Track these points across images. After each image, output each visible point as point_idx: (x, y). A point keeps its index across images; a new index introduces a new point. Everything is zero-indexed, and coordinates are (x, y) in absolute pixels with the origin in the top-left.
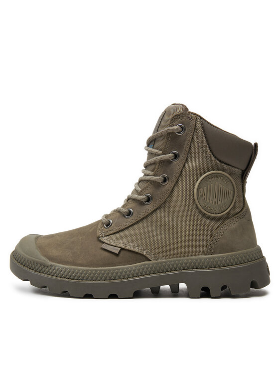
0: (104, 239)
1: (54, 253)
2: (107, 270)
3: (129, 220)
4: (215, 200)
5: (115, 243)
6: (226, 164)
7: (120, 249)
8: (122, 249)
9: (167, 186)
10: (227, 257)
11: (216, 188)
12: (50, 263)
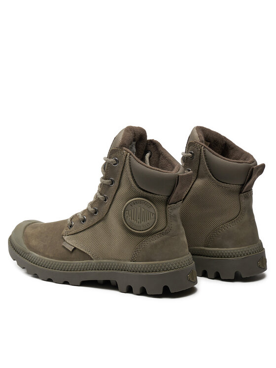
0: (65, 238)
1: (34, 243)
2: (66, 263)
3: (83, 225)
4: (138, 220)
5: (71, 242)
6: (151, 193)
7: (73, 248)
8: (75, 248)
9: (107, 204)
10: (145, 265)
11: (139, 211)
12: (28, 251)
